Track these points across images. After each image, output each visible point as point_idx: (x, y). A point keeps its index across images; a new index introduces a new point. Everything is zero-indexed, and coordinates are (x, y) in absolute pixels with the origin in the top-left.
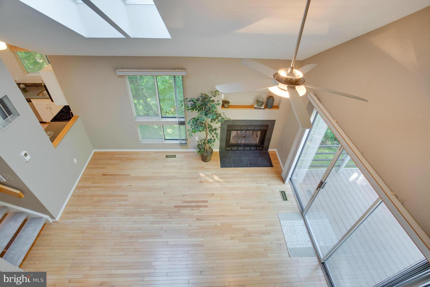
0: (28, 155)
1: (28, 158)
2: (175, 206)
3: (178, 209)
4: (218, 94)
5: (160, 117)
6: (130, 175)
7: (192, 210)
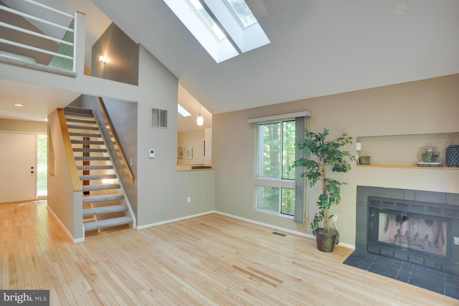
0: (154, 154)
1: (152, 155)
2: (234, 266)
3: (234, 270)
4: (351, 142)
5: (280, 178)
6: (221, 231)
7: (250, 278)
